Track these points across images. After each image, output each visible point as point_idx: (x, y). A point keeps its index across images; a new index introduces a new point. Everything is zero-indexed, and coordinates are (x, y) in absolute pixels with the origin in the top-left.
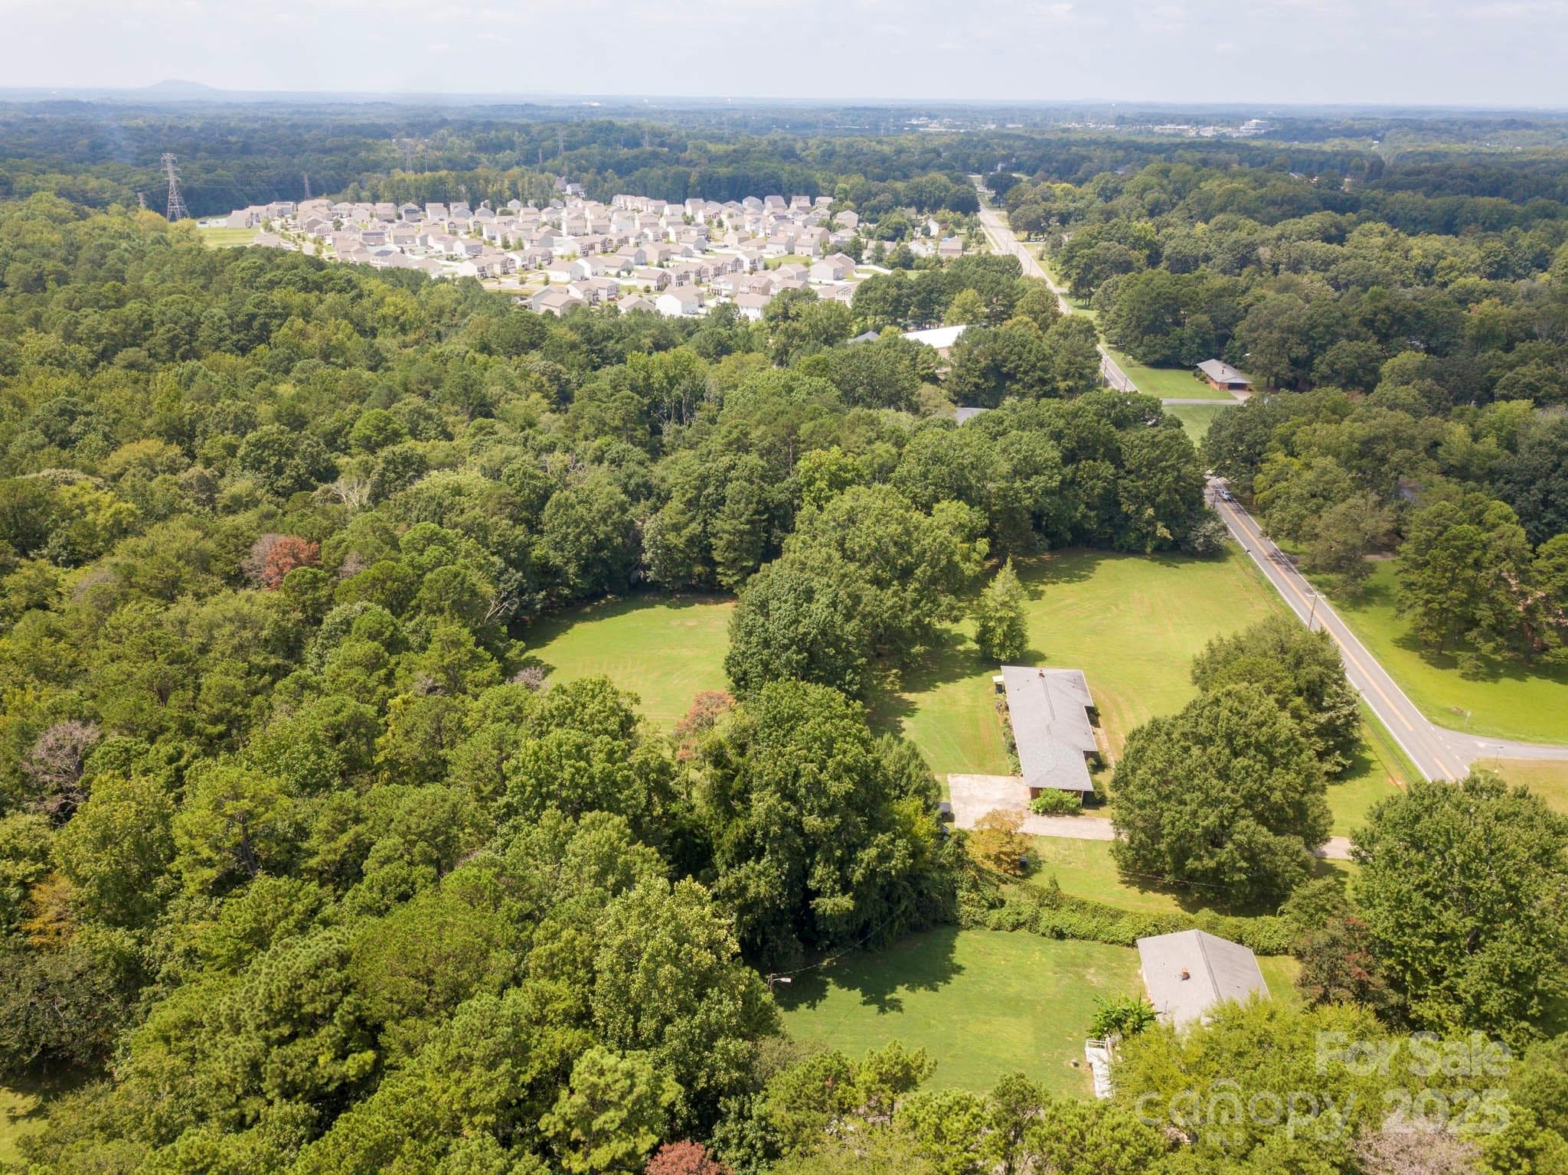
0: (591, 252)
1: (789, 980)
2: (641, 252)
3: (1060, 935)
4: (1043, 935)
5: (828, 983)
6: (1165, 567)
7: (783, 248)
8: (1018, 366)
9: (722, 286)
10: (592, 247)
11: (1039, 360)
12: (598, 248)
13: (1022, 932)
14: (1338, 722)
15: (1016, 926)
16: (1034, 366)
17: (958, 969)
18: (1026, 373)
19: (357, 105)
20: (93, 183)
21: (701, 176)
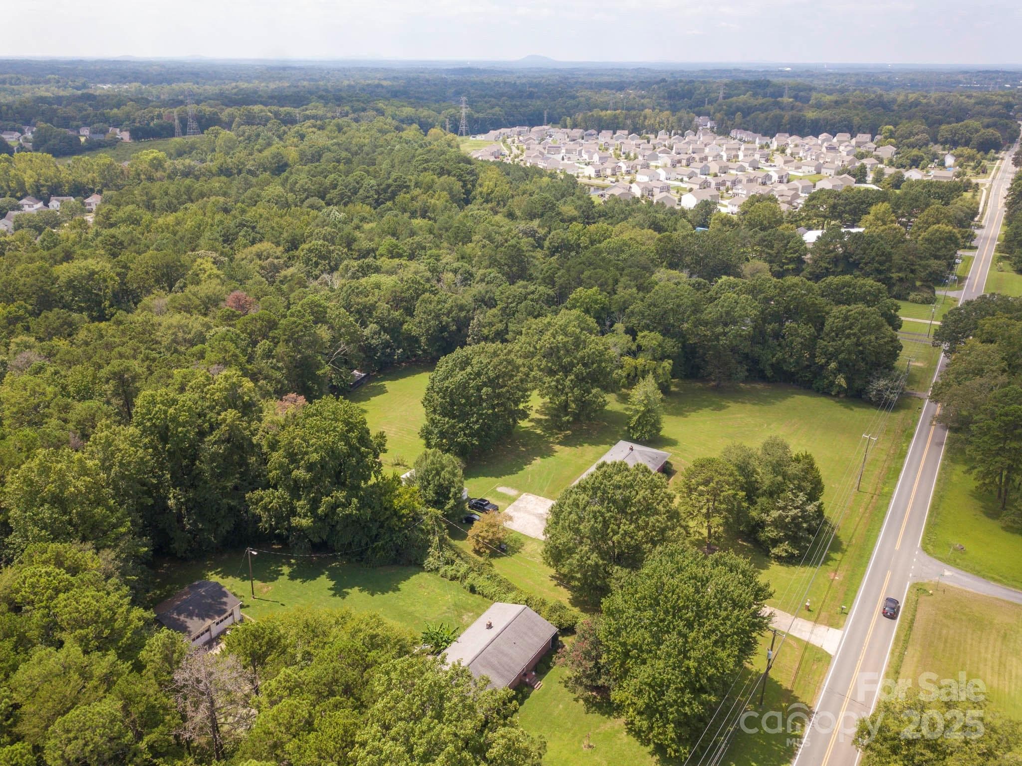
0: (678, 165)
1: (255, 553)
2: (706, 166)
3: (472, 590)
4: (465, 588)
5: (323, 573)
6: (842, 408)
7: (813, 169)
8: (862, 258)
9: (740, 191)
10: (679, 162)
11: (877, 255)
12: (684, 162)
13: (456, 583)
14: (787, 520)
15: (454, 578)
16: (873, 259)
17: (399, 590)
18: (866, 264)
19: (628, 70)
20: (426, 113)
21: (792, 117)
